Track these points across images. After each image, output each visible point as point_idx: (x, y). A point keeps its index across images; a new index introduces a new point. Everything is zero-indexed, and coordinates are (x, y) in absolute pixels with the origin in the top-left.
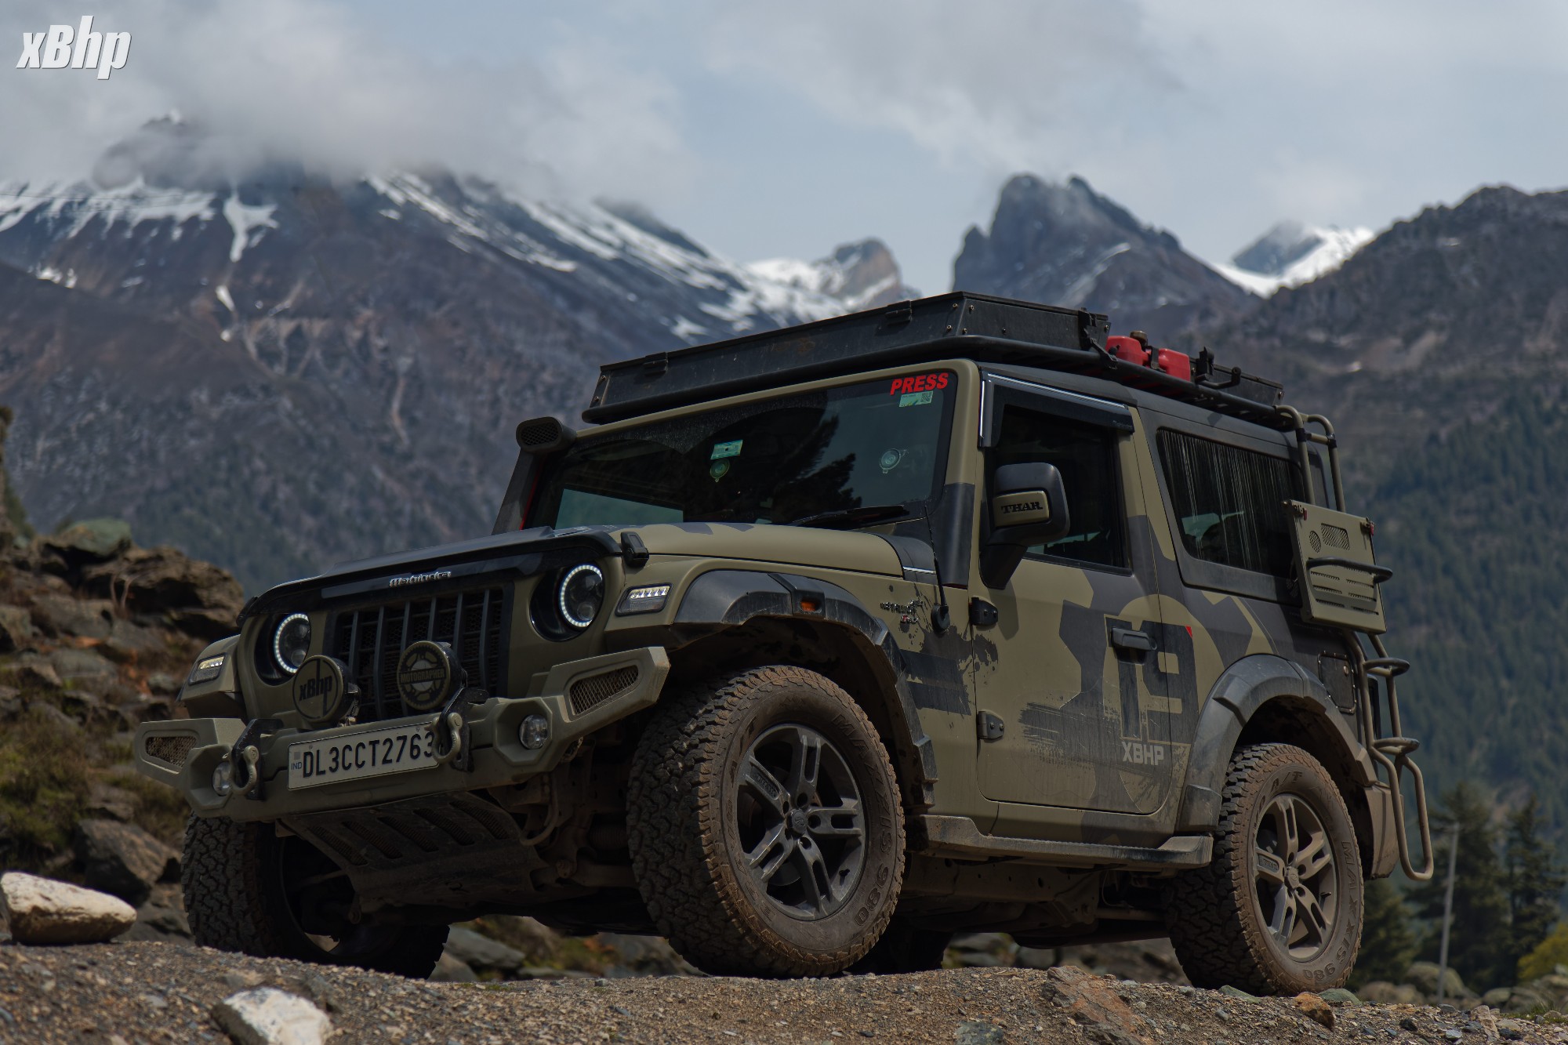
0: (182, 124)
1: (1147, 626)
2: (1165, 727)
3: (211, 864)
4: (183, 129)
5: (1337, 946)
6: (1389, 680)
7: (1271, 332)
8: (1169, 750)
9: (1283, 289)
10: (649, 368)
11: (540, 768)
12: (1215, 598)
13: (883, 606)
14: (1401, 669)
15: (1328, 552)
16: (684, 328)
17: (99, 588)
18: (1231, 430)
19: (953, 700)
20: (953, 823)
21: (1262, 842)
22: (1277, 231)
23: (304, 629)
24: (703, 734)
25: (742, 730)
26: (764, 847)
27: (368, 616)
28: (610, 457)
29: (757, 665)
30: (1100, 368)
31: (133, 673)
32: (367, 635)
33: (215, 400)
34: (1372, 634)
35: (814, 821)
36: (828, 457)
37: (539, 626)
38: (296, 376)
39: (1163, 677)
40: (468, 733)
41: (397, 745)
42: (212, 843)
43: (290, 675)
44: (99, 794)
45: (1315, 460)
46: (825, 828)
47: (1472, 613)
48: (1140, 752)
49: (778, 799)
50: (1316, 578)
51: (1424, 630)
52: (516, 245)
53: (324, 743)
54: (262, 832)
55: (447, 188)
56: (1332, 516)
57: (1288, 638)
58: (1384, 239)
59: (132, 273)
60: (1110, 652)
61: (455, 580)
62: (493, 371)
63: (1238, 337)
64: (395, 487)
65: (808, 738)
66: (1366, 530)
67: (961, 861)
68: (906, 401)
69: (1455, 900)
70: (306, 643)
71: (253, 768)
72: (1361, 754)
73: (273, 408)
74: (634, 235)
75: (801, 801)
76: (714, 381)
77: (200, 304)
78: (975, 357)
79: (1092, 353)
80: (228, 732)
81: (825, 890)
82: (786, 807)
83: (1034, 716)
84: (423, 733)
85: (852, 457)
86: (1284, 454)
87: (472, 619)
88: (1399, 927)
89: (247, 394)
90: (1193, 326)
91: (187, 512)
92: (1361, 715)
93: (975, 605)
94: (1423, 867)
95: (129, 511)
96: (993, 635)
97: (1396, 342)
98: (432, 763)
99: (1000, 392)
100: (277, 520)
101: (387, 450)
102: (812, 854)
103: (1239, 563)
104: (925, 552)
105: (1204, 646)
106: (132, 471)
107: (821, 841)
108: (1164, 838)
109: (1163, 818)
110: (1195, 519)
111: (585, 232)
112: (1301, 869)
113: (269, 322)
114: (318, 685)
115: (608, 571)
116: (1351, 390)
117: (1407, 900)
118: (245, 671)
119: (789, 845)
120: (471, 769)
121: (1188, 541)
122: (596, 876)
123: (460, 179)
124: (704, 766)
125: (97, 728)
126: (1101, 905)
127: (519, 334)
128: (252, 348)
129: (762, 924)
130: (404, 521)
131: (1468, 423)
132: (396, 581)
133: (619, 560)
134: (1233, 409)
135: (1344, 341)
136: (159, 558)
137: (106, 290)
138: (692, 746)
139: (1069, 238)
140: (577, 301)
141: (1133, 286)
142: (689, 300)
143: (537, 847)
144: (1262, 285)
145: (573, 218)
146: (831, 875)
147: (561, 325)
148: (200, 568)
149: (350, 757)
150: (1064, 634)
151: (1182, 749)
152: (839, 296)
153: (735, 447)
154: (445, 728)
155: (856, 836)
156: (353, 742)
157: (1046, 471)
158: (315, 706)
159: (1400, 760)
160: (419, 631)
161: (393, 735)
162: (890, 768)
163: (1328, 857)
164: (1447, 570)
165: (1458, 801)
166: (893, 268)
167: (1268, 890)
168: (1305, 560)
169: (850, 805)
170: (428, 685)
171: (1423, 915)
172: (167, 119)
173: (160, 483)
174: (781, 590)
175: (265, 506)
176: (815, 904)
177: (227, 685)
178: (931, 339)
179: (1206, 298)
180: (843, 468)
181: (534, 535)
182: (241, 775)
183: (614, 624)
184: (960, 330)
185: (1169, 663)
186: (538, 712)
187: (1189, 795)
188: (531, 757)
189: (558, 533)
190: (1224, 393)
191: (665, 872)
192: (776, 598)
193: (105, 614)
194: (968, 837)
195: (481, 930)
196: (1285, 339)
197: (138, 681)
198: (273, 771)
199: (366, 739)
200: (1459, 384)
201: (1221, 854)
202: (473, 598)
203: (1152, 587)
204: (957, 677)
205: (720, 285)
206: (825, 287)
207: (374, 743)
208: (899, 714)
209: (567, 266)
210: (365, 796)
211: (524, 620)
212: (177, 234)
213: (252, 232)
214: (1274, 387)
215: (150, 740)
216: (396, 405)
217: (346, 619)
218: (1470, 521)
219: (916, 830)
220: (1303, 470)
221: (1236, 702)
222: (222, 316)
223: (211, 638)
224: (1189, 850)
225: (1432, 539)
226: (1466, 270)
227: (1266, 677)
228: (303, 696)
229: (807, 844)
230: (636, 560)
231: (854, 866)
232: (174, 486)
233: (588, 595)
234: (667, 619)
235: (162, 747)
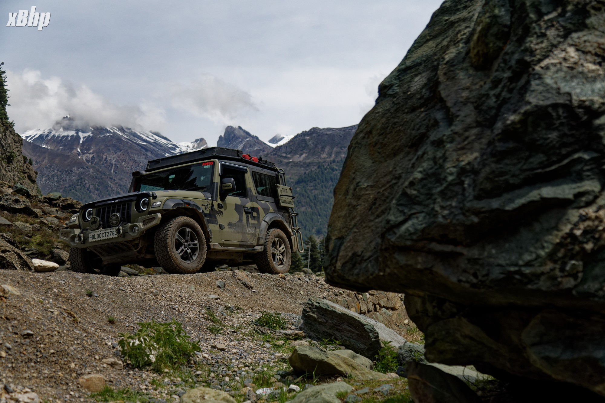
0: (70, 118)
1: (251, 208)
2: (254, 226)
3: (75, 256)
4: (70, 119)
5: (286, 265)
6: (295, 216)
7: (276, 154)
8: (255, 230)
9: (277, 146)
10: (157, 162)
11: (137, 237)
12: (263, 202)
13: (202, 205)
14: (297, 214)
15: (283, 193)
16: (167, 155)
17: (55, 205)
18: (265, 172)
19: (215, 222)
20: (216, 245)
21: (273, 246)
22: (276, 135)
23: (92, 212)
24: (168, 229)
25: (175, 229)
26: (180, 250)
27: (104, 209)
28: (151, 178)
29: (178, 216)
30: (241, 160)
31: (62, 221)
32: (104, 213)
33: (77, 170)
34: (292, 208)
35: (189, 245)
36: (192, 178)
37: (136, 210)
38: (93, 165)
39: (254, 217)
40: (123, 230)
41: (110, 233)
42: (75, 252)
43: (89, 220)
44: (56, 244)
45: (281, 177)
46: (191, 246)
47: (313, 204)
48: (250, 231)
49: (182, 241)
50: (282, 198)
51: (304, 208)
52: (135, 140)
53: (96, 233)
54: (84, 250)
55: (122, 129)
56: (284, 187)
57: (277, 209)
58: (296, 137)
59: (61, 146)
60: (244, 212)
61: (120, 202)
62: (131, 163)
63: (270, 155)
64: (113, 185)
65: (188, 230)
66: (290, 189)
67: (217, 252)
68: (205, 167)
69: (310, 256)
70: (92, 214)
71: (82, 238)
72: (290, 230)
73: (89, 171)
74: (157, 138)
75: (187, 241)
76: (169, 164)
77: (74, 151)
78: (218, 159)
79: (240, 158)
80: (77, 231)
81: (192, 258)
82: (184, 243)
83: (230, 225)
84: (115, 230)
85: (196, 178)
86: (275, 176)
87: (124, 209)
88: (301, 262)
89: (84, 169)
90: (261, 153)
91: (73, 191)
92: (290, 223)
93: (219, 205)
94: (302, 250)
95: (61, 191)
96: (222, 210)
97: (298, 156)
98: (117, 236)
99: (223, 165)
100: (90, 192)
101: (111, 178)
102: (189, 251)
103: (267, 196)
104: (209, 195)
105: (261, 211)
106: (62, 183)
107: (191, 248)
108: (255, 246)
109: (255, 243)
110: (259, 188)
111: (148, 137)
112: (280, 251)
113: (88, 155)
114: (94, 222)
115: (149, 200)
116: (290, 164)
117: (302, 257)
118: (80, 220)
119: (185, 249)
120: (124, 237)
121: (258, 192)
122: (148, 256)
123: (124, 128)
124: (168, 236)
125: (55, 232)
126: (243, 259)
127: (136, 156)
128: (85, 160)
129: (180, 264)
130: (115, 192)
131: (311, 170)
132: (109, 202)
133: (151, 197)
134: (266, 168)
135: (289, 156)
136: (67, 199)
137: (56, 149)
138: (166, 232)
139: (238, 138)
140: (147, 150)
141: (250, 146)
142: (168, 150)
143: (137, 251)
144: (274, 146)
145: (145, 135)
146: (193, 255)
147: (144, 155)
148: (75, 201)
149: (101, 236)
150: (236, 209)
151: (258, 230)
152: (196, 148)
153: (173, 176)
154: (119, 230)
155: (197, 248)
156: (101, 232)
157: (231, 180)
158: (94, 226)
159: (297, 231)
160: (113, 212)
161: (109, 231)
162: (203, 235)
163: (284, 249)
164: (308, 197)
165: (310, 238)
166: (206, 143)
167: (274, 255)
168: (279, 195)
169: (196, 242)
170: (115, 222)
171: (304, 260)
172: (67, 117)
173: (67, 185)
174: (182, 202)
175: (88, 189)
176: (190, 260)
177: (77, 222)
178: (210, 156)
179: (264, 148)
180: (195, 180)
181: (135, 193)
182: (80, 239)
183: (151, 209)
184: (215, 154)
185: (255, 214)
186: (137, 226)
187: (259, 238)
188: (136, 234)
189: (140, 193)
190: (264, 165)
191: (161, 255)
192: (181, 204)
193: (56, 210)
194: (218, 247)
195: (130, 267)
196: (278, 155)
197: (63, 223)
198: (86, 239)
199: (104, 232)
200: (310, 163)
201: (265, 249)
202: (124, 205)
203: (251, 201)
204: (216, 218)
205: (174, 147)
206: (193, 147)
207: (105, 233)
208: (205, 225)
209: (145, 144)
210: (104, 243)
211: (134, 209)
212: (69, 138)
213: (84, 138)
214: (273, 164)
215: (62, 233)
216: (113, 170)
217: (100, 209)
218: (312, 188)
219: (209, 246)
220: (279, 178)
221: (267, 221)
222: (79, 154)
223: (74, 214)
224: (259, 248)
225: (305, 192)
226: (310, 142)
227: (273, 216)
228: (91, 224)
229: (188, 249)
230: (155, 197)
231: (197, 253)
232: (70, 186)
233: (145, 204)
234: (161, 208)
235: (65, 234)
